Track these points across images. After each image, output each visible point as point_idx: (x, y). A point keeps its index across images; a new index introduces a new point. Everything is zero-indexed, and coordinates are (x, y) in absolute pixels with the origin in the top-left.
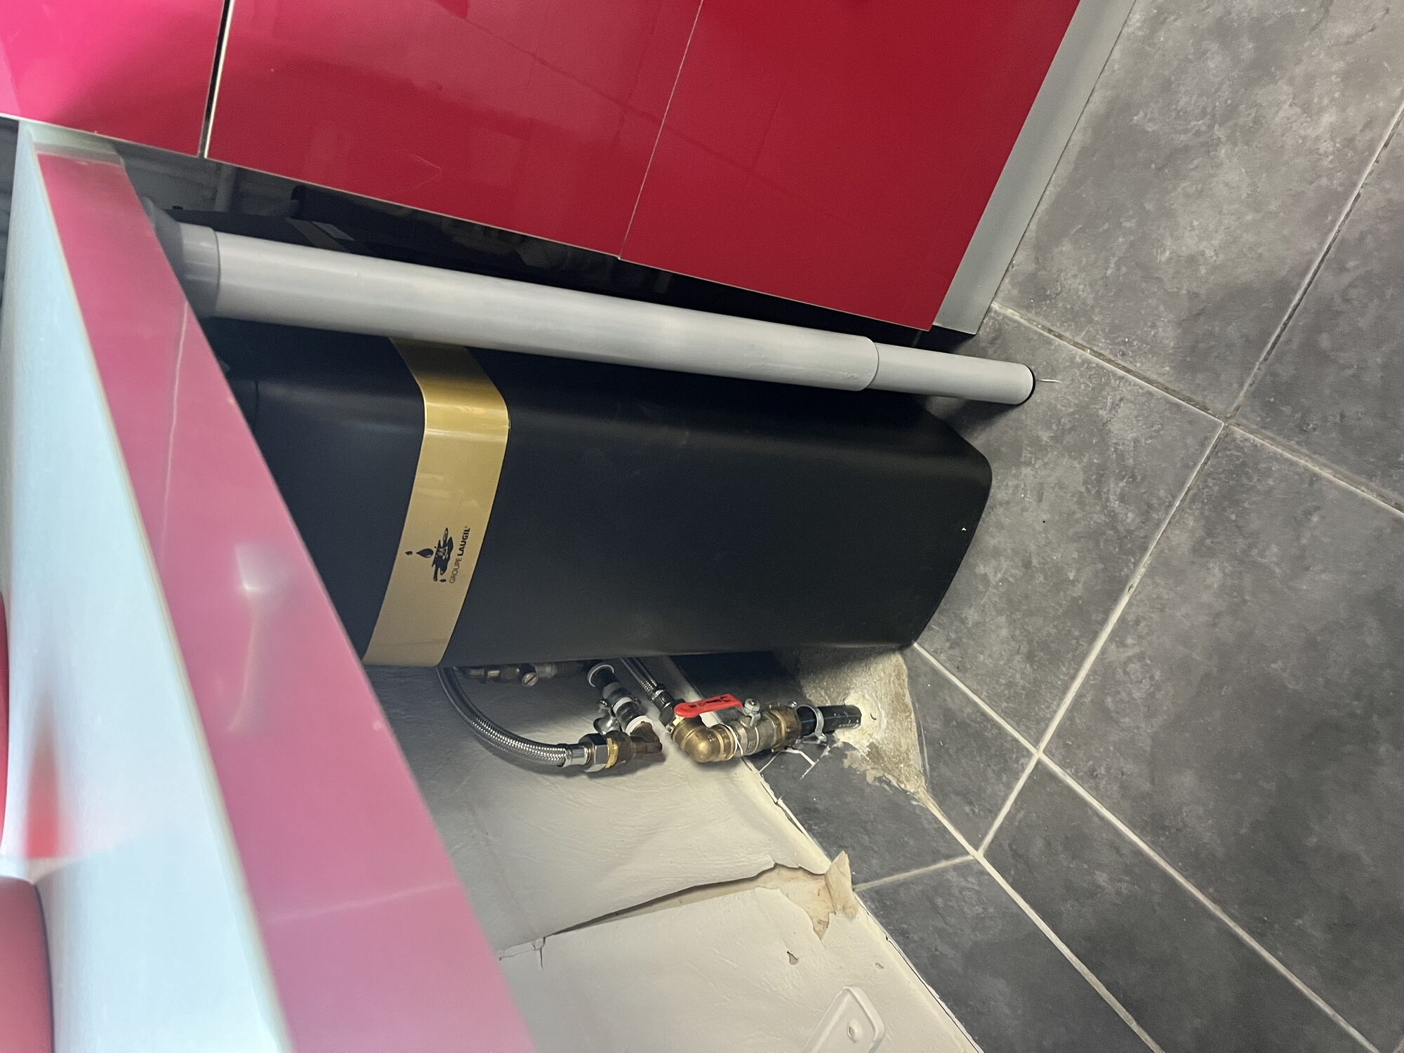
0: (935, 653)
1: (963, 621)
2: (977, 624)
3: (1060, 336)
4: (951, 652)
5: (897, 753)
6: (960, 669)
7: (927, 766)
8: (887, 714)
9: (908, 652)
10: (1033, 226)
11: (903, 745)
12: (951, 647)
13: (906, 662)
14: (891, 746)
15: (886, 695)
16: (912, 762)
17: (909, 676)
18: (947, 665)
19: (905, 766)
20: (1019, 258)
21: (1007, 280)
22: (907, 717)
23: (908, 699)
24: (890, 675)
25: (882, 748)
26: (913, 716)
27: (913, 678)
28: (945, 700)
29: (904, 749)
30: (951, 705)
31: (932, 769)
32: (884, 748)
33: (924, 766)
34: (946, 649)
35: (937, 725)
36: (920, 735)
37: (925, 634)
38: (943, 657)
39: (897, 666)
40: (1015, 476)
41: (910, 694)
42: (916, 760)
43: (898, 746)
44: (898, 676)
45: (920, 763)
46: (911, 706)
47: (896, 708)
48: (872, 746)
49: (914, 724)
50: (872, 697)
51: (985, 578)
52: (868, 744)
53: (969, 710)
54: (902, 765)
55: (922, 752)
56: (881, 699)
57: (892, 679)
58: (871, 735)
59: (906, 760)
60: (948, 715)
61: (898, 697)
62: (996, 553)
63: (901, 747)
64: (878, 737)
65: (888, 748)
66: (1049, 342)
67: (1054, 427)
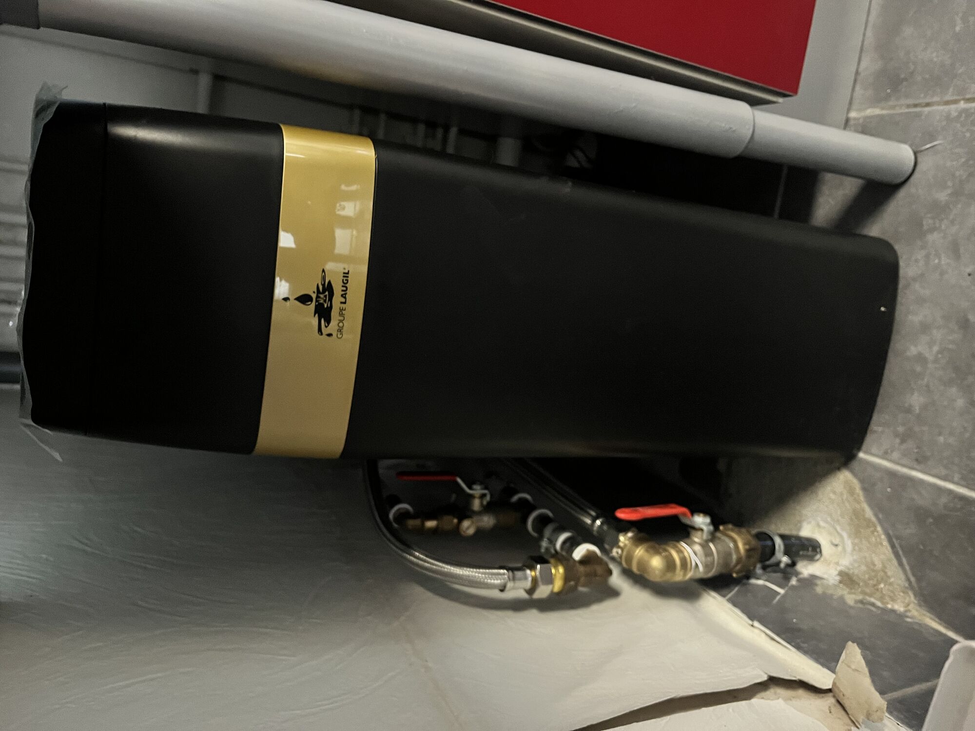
0: (885, 456)
1: (909, 410)
2: (924, 407)
3: (928, 105)
4: (904, 446)
5: (873, 574)
6: (920, 461)
7: (913, 579)
8: (850, 536)
9: (855, 464)
10: (869, 33)
11: (876, 563)
12: (903, 441)
13: (855, 475)
14: (863, 568)
15: (842, 516)
16: (892, 580)
17: (864, 489)
18: (905, 461)
19: (885, 585)
20: (864, 65)
21: (858, 88)
22: (873, 532)
23: (869, 513)
24: (842, 494)
25: (853, 573)
26: (879, 529)
27: (868, 489)
28: (913, 500)
29: (879, 566)
30: (920, 502)
31: (919, 580)
32: (856, 572)
33: (908, 580)
34: (897, 446)
35: (910, 531)
36: (893, 546)
37: (869, 439)
38: (896, 455)
39: (847, 483)
40: (923, 248)
41: (870, 505)
42: (897, 576)
43: (872, 567)
44: (851, 492)
45: (903, 577)
46: (874, 519)
47: (858, 526)
48: (841, 573)
49: (883, 537)
50: (826, 522)
51: (921, 359)
52: (837, 572)
53: (944, 500)
54: (882, 585)
55: (901, 564)
56: (838, 521)
57: (845, 497)
58: (837, 564)
59: (885, 579)
60: (921, 515)
61: (857, 514)
62: (925, 328)
63: (874, 565)
64: (845, 562)
65: (860, 571)
66: (918, 115)
67: (950, 184)
